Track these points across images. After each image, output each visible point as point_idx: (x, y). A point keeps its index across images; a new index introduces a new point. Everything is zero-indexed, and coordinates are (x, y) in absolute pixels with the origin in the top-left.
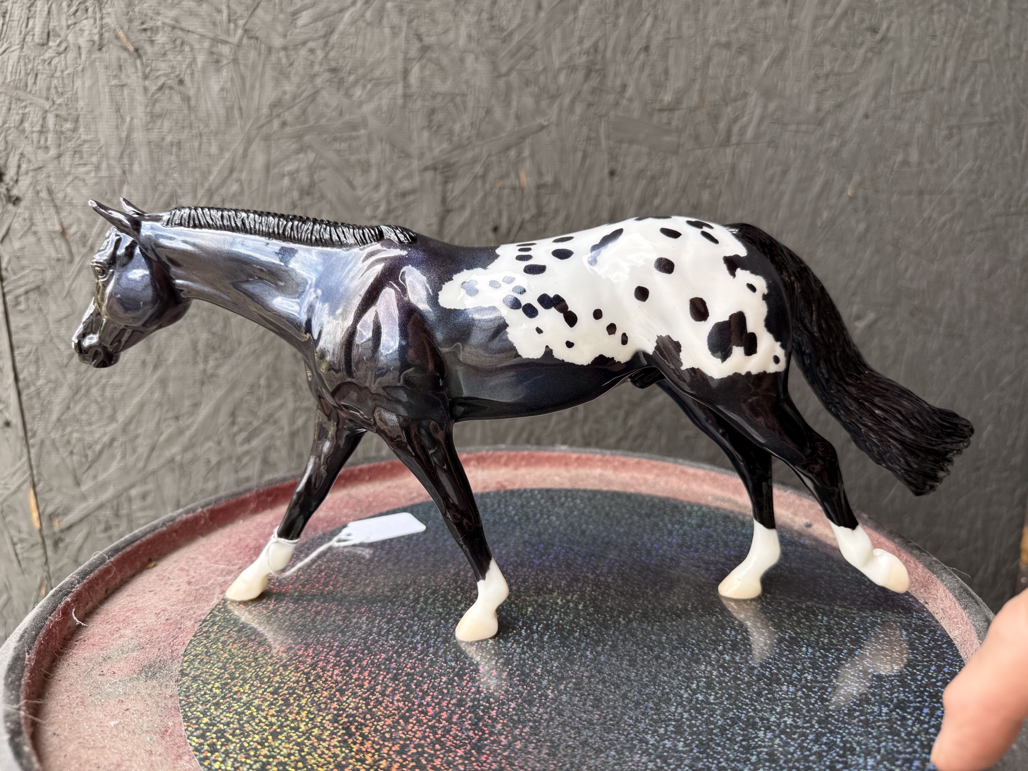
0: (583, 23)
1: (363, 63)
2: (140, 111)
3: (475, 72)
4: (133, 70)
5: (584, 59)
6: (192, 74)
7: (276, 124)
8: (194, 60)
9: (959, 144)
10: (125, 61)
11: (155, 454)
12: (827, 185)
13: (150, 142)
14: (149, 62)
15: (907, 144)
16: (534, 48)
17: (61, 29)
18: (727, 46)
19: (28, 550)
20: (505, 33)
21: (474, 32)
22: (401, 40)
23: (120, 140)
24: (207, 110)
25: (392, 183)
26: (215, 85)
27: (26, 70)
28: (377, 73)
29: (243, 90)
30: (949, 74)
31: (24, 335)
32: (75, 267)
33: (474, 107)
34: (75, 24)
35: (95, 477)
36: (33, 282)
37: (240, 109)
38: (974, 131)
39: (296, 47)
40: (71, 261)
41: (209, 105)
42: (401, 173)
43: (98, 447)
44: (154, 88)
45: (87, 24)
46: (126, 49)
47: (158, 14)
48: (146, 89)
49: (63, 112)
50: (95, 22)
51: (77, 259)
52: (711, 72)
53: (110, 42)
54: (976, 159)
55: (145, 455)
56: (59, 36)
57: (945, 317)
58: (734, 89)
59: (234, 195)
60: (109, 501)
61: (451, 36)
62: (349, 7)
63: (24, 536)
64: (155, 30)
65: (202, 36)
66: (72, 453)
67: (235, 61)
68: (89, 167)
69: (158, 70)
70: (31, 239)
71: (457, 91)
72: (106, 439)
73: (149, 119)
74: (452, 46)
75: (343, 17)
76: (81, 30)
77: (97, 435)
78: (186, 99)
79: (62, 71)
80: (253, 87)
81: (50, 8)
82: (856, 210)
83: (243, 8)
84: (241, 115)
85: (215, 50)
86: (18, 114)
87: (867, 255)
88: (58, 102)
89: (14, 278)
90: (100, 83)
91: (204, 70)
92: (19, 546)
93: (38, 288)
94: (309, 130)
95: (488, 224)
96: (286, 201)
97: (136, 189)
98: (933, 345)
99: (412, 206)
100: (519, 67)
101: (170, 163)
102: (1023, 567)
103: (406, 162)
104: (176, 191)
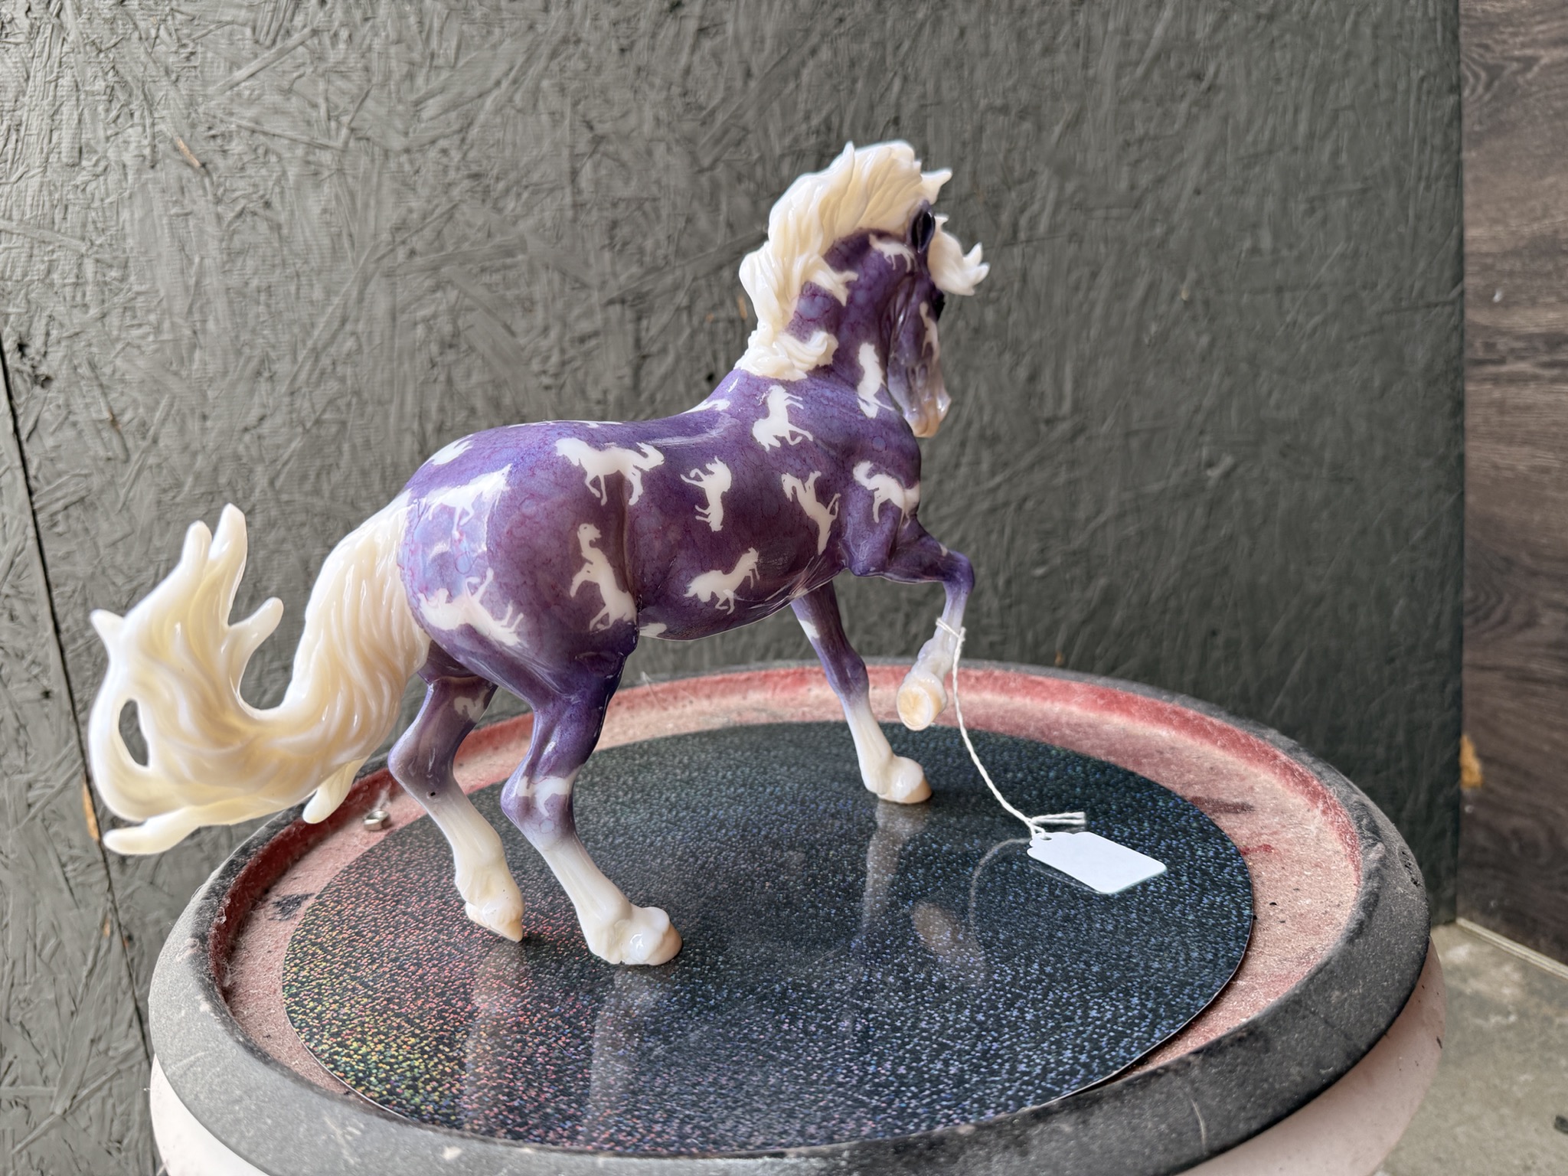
0: (809, 91)
1: (515, 166)
2: (213, 247)
3: (667, 168)
4: (201, 192)
5: (813, 140)
6: (282, 193)
7: (401, 253)
8: (284, 173)
9: (1324, 221)
10: (189, 180)
12: (1152, 288)
13: (228, 290)
14: (222, 180)
15: (1255, 226)
16: (745, 131)
17: (98, 142)
18: (1004, 110)
19: (83, 873)
20: (704, 113)
21: (663, 114)
22: (564, 131)
23: (187, 288)
24: (305, 241)
26: (314, 205)
27: (51, 201)
28: (535, 177)
29: (353, 210)
30: (1303, 128)
31: (66, 568)
32: (132, 468)
33: (669, 216)
34: (117, 134)
36: (74, 492)
37: (351, 236)
38: (1344, 202)
39: (422, 149)
40: (127, 460)
41: (308, 234)
42: (576, 311)
44: (232, 215)
45: (133, 133)
46: (189, 165)
47: (231, 114)
48: (219, 218)
49: (106, 256)
50: (144, 131)
51: (135, 457)
52: (985, 147)
53: (166, 155)
54: (1349, 239)
56: (96, 152)
57: (1328, 455)
58: (1017, 167)
59: (349, 355)
61: (632, 120)
62: (489, 92)
63: (76, 852)
64: (227, 136)
65: (294, 140)
67: (340, 171)
68: (146, 329)
69: (234, 191)
70: (69, 433)
71: (645, 195)
73: (225, 257)
74: (635, 134)
75: (483, 105)
76: (125, 142)
78: (276, 227)
79: (102, 200)
80: (366, 206)
81: (81, 115)
82: (1194, 319)
83: (347, 99)
84: (353, 245)
85: (311, 158)
86: (43, 261)
87: (1215, 378)
88: (98, 242)
89: (47, 488)
90: (155, 213)
91: (298, 187)
92: (69, 868)
93: (82, 500)
94: (448, 259)
95: (699, 370)
96: (422, 358)
97: (213, 354)
98: (1316, 495)
99: (595, 353)
100: (726, 156)
101: (258, 316)
102: (1466, 791)
103: (583, 295)
104: (267, 354)
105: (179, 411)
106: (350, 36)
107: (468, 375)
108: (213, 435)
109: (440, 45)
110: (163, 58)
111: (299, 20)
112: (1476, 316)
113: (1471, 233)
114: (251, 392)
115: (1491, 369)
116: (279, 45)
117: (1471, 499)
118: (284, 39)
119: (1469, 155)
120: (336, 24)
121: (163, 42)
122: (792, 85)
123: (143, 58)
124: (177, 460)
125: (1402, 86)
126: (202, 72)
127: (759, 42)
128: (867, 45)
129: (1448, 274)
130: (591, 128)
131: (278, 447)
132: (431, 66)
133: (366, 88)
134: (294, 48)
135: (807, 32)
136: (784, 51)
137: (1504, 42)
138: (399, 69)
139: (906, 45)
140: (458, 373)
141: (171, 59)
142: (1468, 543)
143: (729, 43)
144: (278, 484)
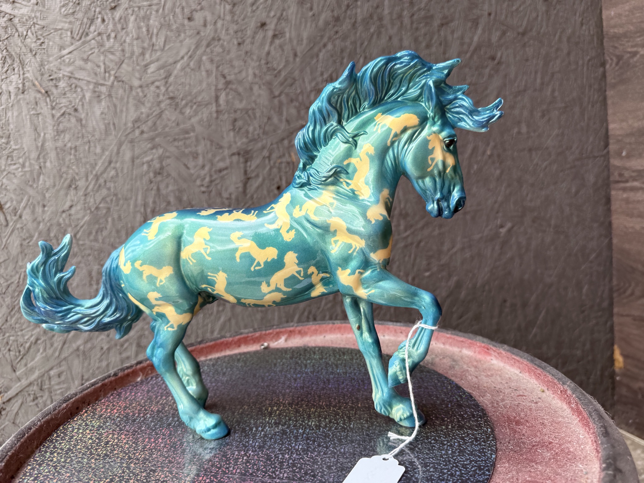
0: (323, 63)
1: (190, 94)
2: (50, 129)
3: (259, 95)
4: (45, 104)
6: (83, 105)
7: (137, 132)
8: (84, 96)
9: (549, 120)
10: (40, 99)
11: (66, 346)
12: (475, 149)
13: (56, 148)
14: (55, 99)
15: (519, 123)
16: (294, 80)
20: (276, 72)
21: (257, 72)
22: (212, 79)
23: (37, 147)
24: (93, 127)
25: (212, 164)
26: (98, 111)
28: (199, 99)
29: (115, 112)
30: (539, 81)
32: (9, 229)
33: (260, 116)
34: (7, 78)
35: (26, 365)
37: (114, 124)
38: (557, 112)
39: (147, 86)
40: (7, 225)
41: (94, 123)
42: (217, 158)
43: (27, 345)
44: (59, 114)
45: (14, 78)
46: (40, 92)
47: (60, 70)
48: (53, 116)
50: (20, 76)
51: (11, 224)
53: (29, 88)
54: (559, 128)
55: (60, 347)
57: (553, 222)
59: (112, 178)
60: (35, 380)
61: (244, 74)
62: (179, 61)
64: (58, 79)
65: (89, 82)
66: (9, 350)
67: (110, 96)
68: (17, 166)
69: (60, 104)
71: (249, 107)
72: (33, 339)
73: (56, 133)
74: (245, 80)
75: (176, 67)
76: (10, 81)
77: (26, 337)
78: (80, 120)
80: (121, 111)
82: (493, 163)
83: (114, 64)
84: (115, 128)
85: (97, 89)
87: (503, 188)
90: (24, 114)
91: (90, 102)
94: (158, 135)
95: (274, 185)
96: (145, 180)
97: (49, 177)
98: (548, 239)
99: (226, 177)
100: (286, 91)
101: (70, 160)
102: (617, 370)
103: (221, 151)
104: (74, 178)
105: (32, 202)
106: (116, 36)
107: (167, 186)
108: (49, 213)
109: (157, 40)
110: (29, 45)
111: (92, 28)
112: (615, 162)
113: (611, 126)
114: (66, 195)
115: (622, 185)
116: (83, 39)
117: (615, 241)
118: (85, 37)
119: (610, 93)
120: (110, 30)
121: (29, 38)
122: (315, 60)
123: (20, 44)
124: (30, 226)
125: (581, 62)
126: (47, 51)
127: (300, 41)
128: (348, 43)
129: (602, 143)
130: (224, 77)
131: (78, 219)
132: (152, 50)
133: (122, 58)
134: (90, 41)
135: (322, 37)
136: (312, 45)
137: (624, 45)
138: (137, 51)
139: (366, 43)
140: (162, 186)
141: (33, 45)
142: (614, 260)
143: (287, 41)
144: (78, 236)
